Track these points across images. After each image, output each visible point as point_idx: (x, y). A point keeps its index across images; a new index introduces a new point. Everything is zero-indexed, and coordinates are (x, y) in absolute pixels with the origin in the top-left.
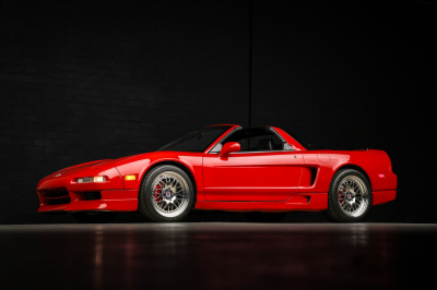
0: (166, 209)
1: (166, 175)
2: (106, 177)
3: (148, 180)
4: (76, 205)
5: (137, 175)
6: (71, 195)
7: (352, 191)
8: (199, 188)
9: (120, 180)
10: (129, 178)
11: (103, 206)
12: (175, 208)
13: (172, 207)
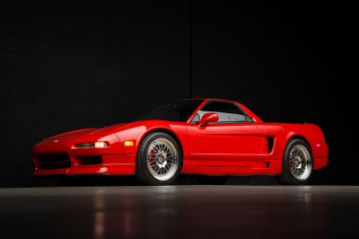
0: (159, 173)
1: (159, 142)
2: (107, 143)
3: (144, 146)
4: (76, 169)
5: (134, 141)
6: (72, 160)
7: (299, 158)
8: (185, 154)
9: (120, 145)
10: (128, 144)
11: (103, 170)
12: (166, 172)
13: (164, 171)
